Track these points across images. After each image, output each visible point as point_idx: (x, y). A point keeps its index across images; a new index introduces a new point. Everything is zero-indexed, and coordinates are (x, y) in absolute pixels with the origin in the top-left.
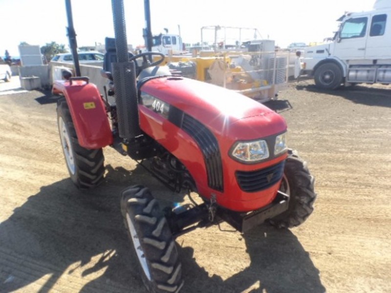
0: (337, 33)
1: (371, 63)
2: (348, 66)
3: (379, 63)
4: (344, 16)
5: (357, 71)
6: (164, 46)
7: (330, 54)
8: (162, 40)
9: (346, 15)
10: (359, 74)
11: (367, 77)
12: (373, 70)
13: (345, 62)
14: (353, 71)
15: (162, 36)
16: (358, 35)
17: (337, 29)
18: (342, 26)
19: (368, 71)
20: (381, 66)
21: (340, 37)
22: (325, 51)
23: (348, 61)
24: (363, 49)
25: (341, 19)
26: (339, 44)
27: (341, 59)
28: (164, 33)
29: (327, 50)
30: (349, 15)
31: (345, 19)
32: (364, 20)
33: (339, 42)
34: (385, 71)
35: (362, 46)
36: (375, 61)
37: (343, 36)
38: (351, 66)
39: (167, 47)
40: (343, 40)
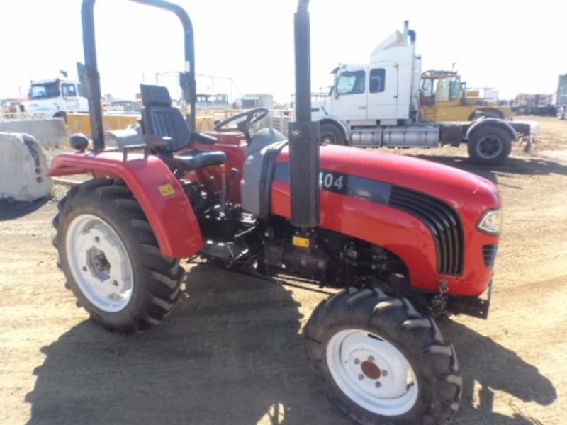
0: (332, 88)
1: (374, 123)
2: (349, 127)
3: (382, 123)
4: (338, 69)
5: (360, 133)
6: (65, 99)
7: (327, 114)
8: (60, 89)
9: (341, 66)
10: (363, 136)
11: (373, 140)
12: (378, 132)
13: (346, 123)
14: (356, 133)
15: (61, 83)
16: (350, 90)
17: (332, 83)
18: (337, 81)
19: (373, 133)
20: (384, 127)
21: (337, 93)
22: (321, 109)
23: (348, 121)
24: (365, 108)
25: (335, 71)
26: (336, 101)
27: (340, 118)
28: (61, 77)
29: (323, 108)
30: (344, 67)
31: (339, 72)
32: (359, 75)
33: (337, 98)
34: (390, 133)
35: (363, 104)
36: (378, 122)
37: (339, 92)
38: (353, 127)
39: (69, 100)
40: (341, 97)
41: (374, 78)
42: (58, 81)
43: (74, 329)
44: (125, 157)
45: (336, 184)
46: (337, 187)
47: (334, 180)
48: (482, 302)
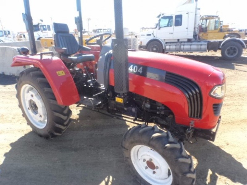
0: (157, 25)
1: (176, 41)
2: (165, 43)
3: (180, 41)
4: (160, 15)
5: (170, 45)
6: (42, 32)
7: (154, 36)
8: (40, 28)
9: (161, 14)
10: (171, 47)
11: (176, 49)
12: (178, 45)
13: (163, 41)
14: (168, 45)
15: (40, 25)
16: (166, 25)
17: (157, 22)
18: (160, 20)
19: (176, 45)
20: (181, 42)
21: (159, 27)
22: (152, 35)
23: (164, 40)
24: (172, 33)
25: (159, 17)
26: (159, 31)
27: (161, 39)
28: (40, 22)
29: (153, 34)
30: (163, 14)
31: (161, 17)
32: (170, 18)
33: (159, 29)
34: (184, 45)
35: (172, 32)
36: (178, 40)
37: (160, 26)
38: (166, 43)
39: (44, 32)
40: (161, 28)
41: (177, 19)
42: (39, 24)
43: (26, 135)
44: (41, 57)
45: (139, 71)
46: (139, 73)
47: (138, 69)
48: (212, 133)
